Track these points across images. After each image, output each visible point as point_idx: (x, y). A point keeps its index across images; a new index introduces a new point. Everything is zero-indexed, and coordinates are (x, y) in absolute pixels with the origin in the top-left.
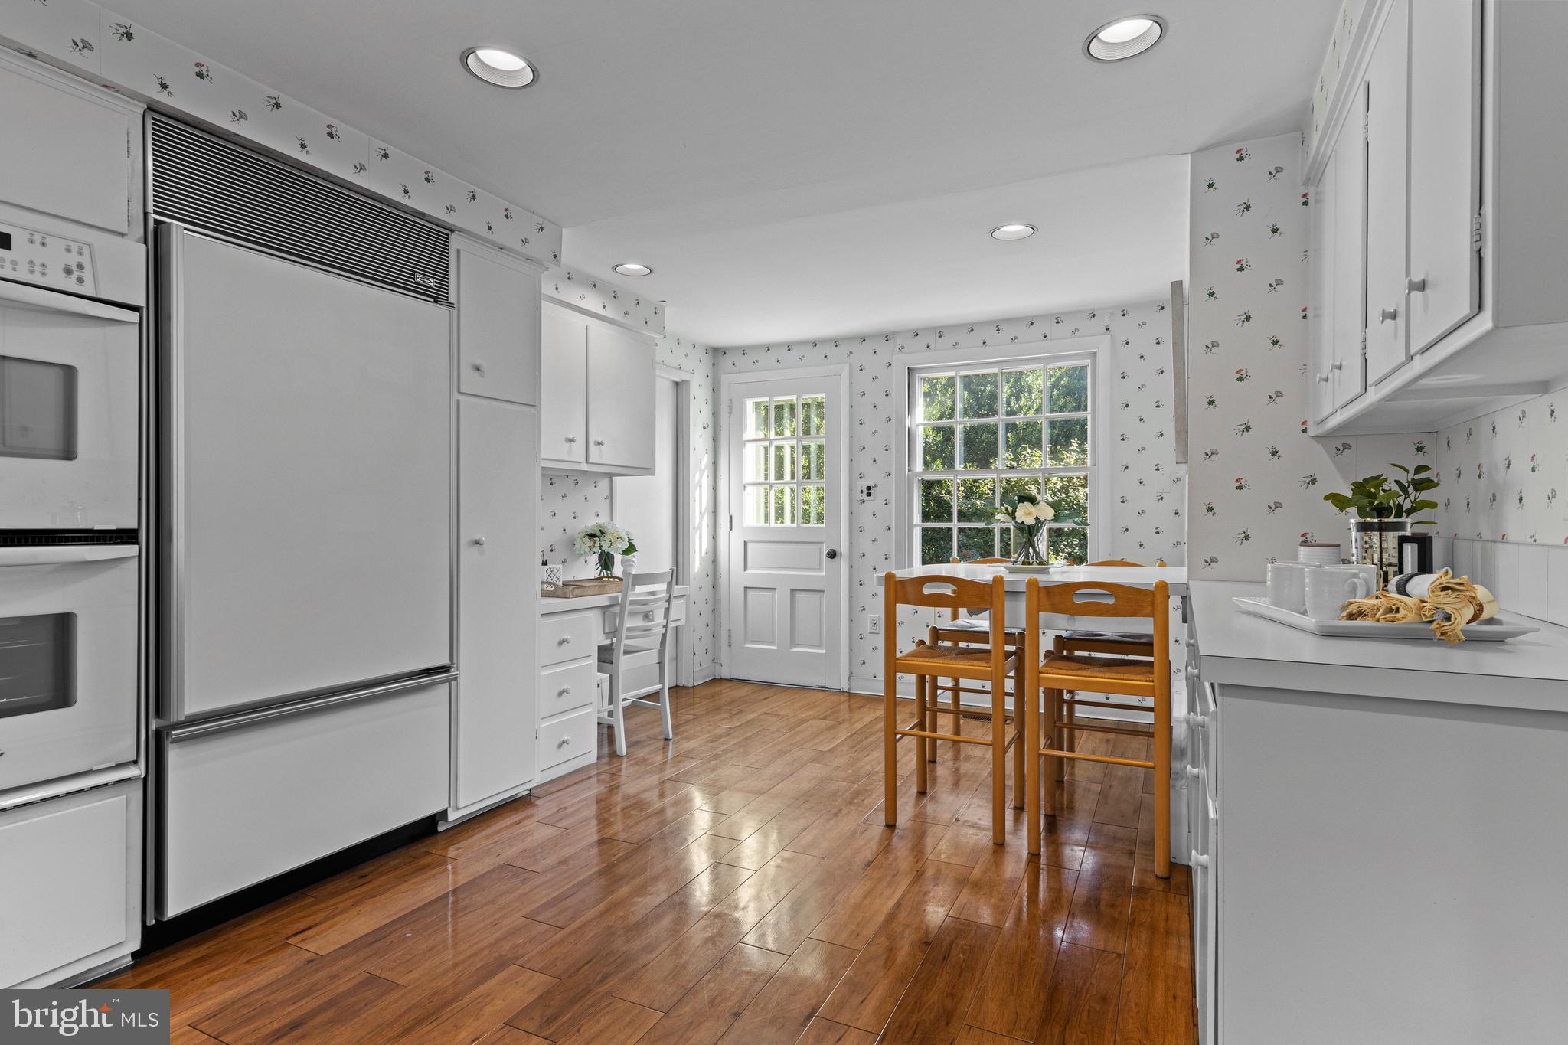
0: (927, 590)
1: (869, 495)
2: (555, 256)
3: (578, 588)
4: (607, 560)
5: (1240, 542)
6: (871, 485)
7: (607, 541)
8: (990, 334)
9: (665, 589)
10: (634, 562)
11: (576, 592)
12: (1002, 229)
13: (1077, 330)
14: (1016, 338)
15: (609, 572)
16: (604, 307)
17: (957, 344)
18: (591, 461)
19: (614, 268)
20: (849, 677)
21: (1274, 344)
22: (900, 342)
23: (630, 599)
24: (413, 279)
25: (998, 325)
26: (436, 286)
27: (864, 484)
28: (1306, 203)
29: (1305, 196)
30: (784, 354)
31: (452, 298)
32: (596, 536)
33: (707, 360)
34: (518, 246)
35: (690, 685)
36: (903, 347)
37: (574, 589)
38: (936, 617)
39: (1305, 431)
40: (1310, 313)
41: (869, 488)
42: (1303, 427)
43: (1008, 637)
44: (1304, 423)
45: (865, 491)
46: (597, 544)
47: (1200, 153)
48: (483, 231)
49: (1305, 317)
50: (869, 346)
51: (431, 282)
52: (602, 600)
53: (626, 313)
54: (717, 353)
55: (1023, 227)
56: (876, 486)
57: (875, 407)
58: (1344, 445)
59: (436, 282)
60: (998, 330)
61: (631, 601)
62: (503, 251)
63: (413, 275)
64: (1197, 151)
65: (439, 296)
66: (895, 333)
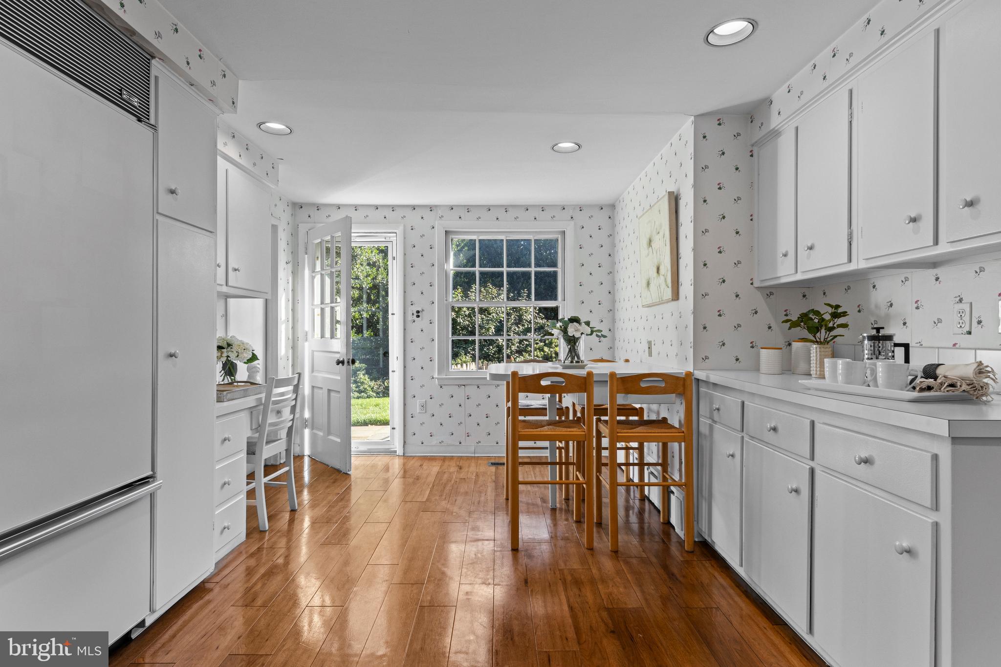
0: (544, 383)
1: (418, 316)
2: (233, 103)
3: (230, 393)
4: (231, 368)
5: (720, 347)
6: (420, 309)
7: (235, 352)
8: (501, 213)
9: (292, 389)
10: (259, 368)
11: (229, 396)
12: (559, 145)
13: (554, 217)
14: (517, 217)
15: (233, 378)
16: (240, 156)
17: (480, 218)
18: (230, 284)
19: (259, 125)
20: (404, 445)
21: (737, 234)
22: (440, 213)
23: (273, 399)
24: (121, 94)
25: (506, 209)
26: (139, 106)
27: (415, 309)
28: (752, 156)
29: (751, 151)
30: (372, 213)
31: (152, 121)
32: (223, 348)
33: (289, 210)
34: (207, 85)
35: (278, 463)
36: (442, 216)
37: (228, 393)
38: (466, 399)
39: (752, 284)
40: (755, 217)
41: (418, 312)
42: (751, 282)
43: (559, 411)
44: (752, 279)
45: (416, 314)
46: (225, 354)
47: (700, 118)
48: (182, 65)
49: (752, 220)
50: (418, 213)
51: (135, 101)
52: (250, 401)
53: (255, 164)
54: (298, 206)
55: (573, 144)
56: (423, 310)
57: (422, 255)
58: (770, 292)
59: (139, 103)
60: (506, 211)
61: (273, 401)
62: (192, 87)
63: (120, 90)
64: (697, 116)
65: (142, 116)
66: (436, 206)
